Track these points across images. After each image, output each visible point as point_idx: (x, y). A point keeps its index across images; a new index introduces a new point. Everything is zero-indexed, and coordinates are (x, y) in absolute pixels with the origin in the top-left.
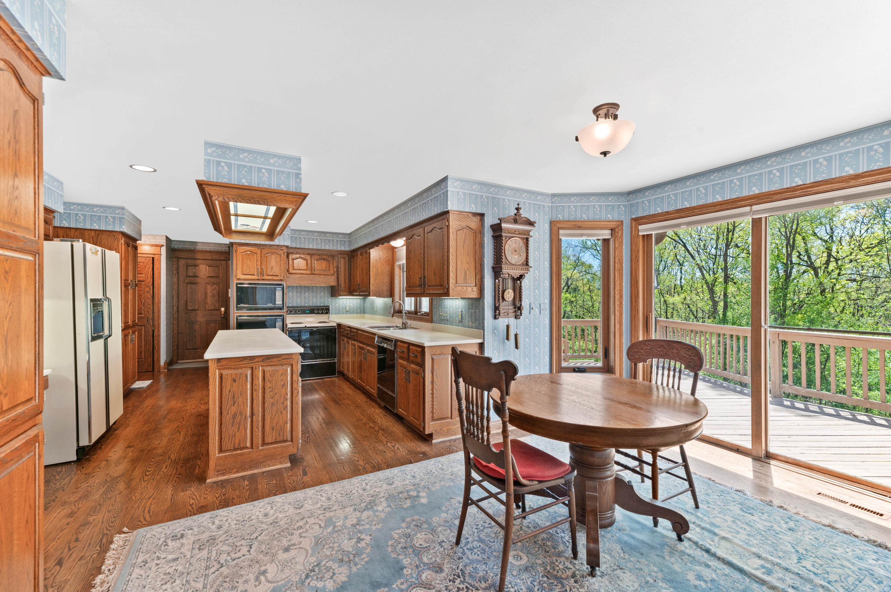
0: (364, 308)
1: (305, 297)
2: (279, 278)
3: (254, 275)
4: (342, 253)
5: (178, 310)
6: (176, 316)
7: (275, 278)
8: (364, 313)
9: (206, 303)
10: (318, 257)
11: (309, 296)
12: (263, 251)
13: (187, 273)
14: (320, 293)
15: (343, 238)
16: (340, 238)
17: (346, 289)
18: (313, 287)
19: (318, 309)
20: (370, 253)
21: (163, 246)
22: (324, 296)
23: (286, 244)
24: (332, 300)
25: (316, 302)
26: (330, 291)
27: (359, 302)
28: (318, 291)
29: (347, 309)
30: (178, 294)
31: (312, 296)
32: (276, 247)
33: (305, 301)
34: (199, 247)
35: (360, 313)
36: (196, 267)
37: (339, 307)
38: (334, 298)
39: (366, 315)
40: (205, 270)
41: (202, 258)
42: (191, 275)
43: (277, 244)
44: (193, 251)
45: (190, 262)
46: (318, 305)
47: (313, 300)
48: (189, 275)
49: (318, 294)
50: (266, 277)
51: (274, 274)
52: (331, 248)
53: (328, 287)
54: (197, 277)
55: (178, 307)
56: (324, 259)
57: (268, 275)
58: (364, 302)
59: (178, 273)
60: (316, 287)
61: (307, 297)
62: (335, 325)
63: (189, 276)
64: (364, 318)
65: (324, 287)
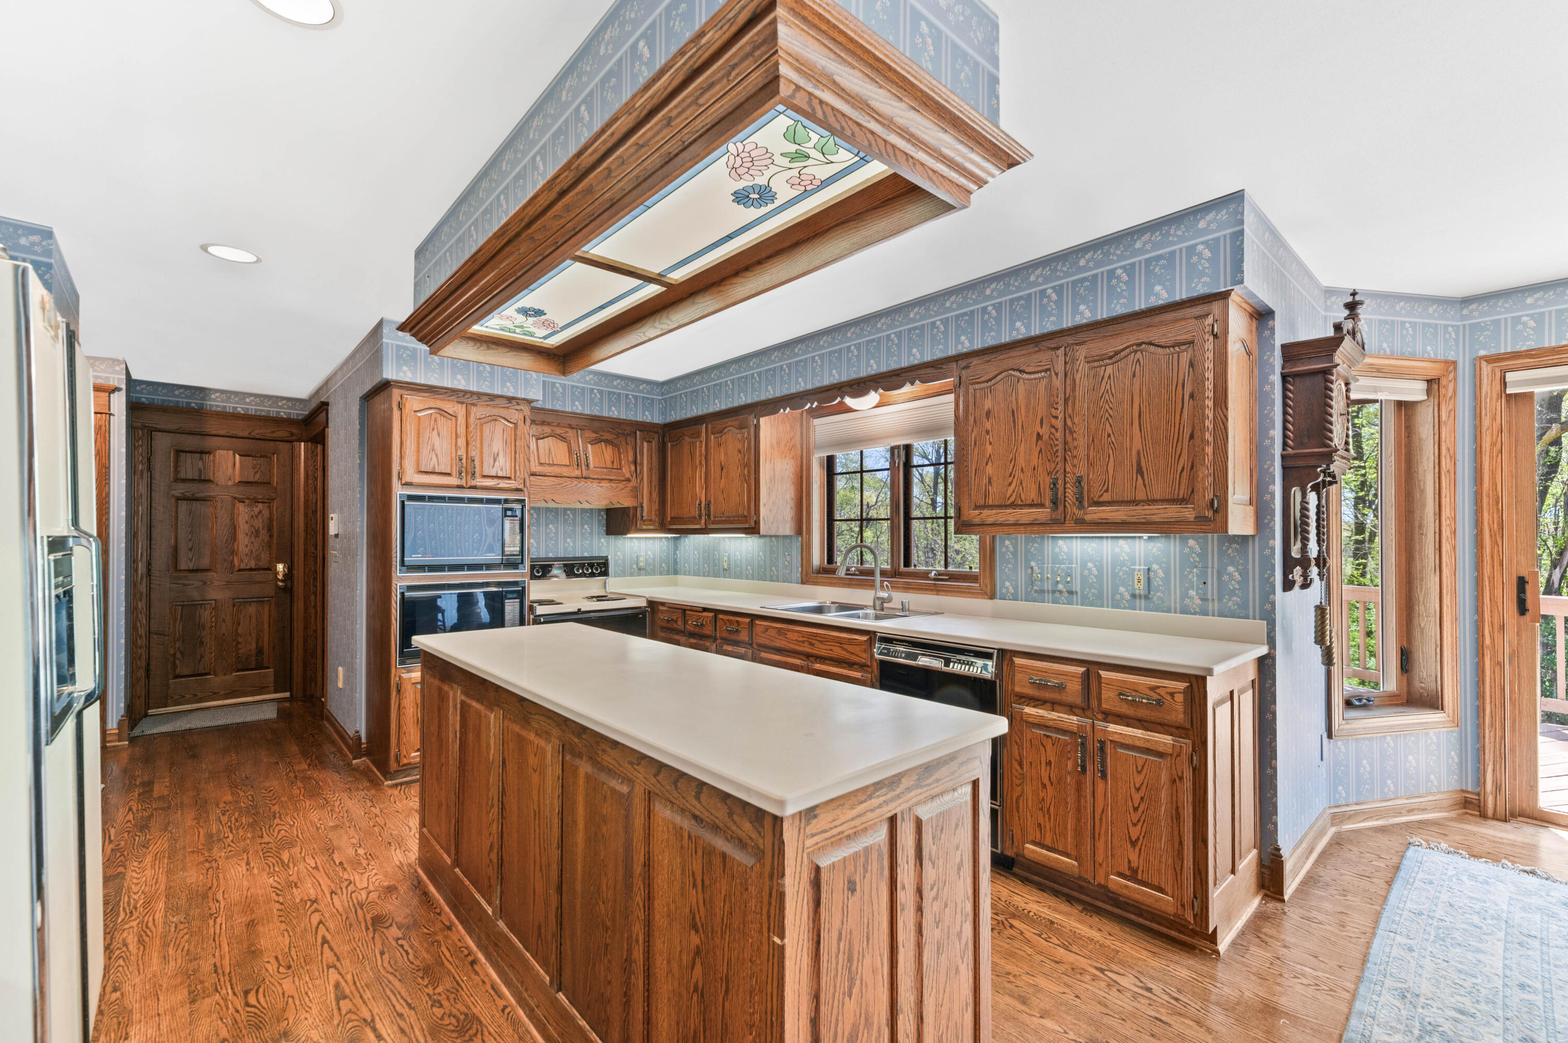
0: (676, 563)
1: (547, 534)
2: (513, 484)
3: (449, 474)
4: (646, 428)
5: (149, 570)
6: (143, 588)
7: (503, 484)
8: (676, 572)
9: (233, 552)
10: (594, 435)
11: (556, 533)
12: (474, 410)
13: (177, 471)
14: (582, 525)
15: (648, 393)
16: (641, 391)
17: (654, 517)
18: (565, 510)
19: (582, 566)
20: (757, 427)
21: (117, 389)
22: (591, 534)
23: (531, 396)
24: (608, 543)
25: (574, 548)
26: (604, 522)
27: (665, 548)
28: (578, 519)
29: (642, 564)
30: (150, 527)
31: (565, 532)
32: (504, 402)
33: (547, 546)
34: (215, 403)
35: (668, 573)
36: (206, 457)
37: (624, 560)
38: (612, 538)
39: (680, 577)
40: (230, 465)
41: (222, 432)
42: (190, 476)
43: (510, 394)
44: (199, 413)
45: (190, 442)
46: (578, 554)
47: (565, 541)
48: (182, 475)
49: (578, 529)
50: (480, 482)
51: (500, 474)
52: (623, 417)
53: (599, 510)
54: (209, 481)
55: (149, 564)
56: (607, 442)
57: (484, 476)
58: (676, 548)
59: (149, 469)
60: (574, 511)
61: (552, 535)
62: (642, 603)
63: (184, 480)
64: (676, 584)
65: (591, 510)
